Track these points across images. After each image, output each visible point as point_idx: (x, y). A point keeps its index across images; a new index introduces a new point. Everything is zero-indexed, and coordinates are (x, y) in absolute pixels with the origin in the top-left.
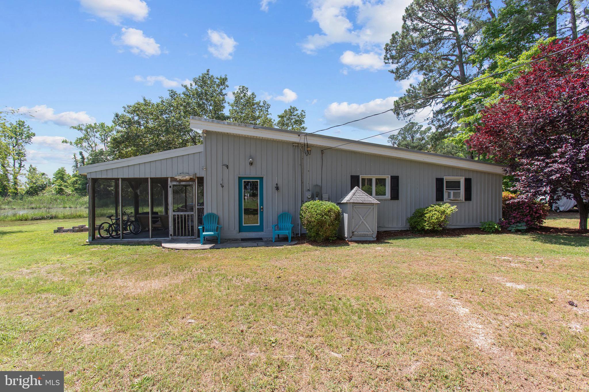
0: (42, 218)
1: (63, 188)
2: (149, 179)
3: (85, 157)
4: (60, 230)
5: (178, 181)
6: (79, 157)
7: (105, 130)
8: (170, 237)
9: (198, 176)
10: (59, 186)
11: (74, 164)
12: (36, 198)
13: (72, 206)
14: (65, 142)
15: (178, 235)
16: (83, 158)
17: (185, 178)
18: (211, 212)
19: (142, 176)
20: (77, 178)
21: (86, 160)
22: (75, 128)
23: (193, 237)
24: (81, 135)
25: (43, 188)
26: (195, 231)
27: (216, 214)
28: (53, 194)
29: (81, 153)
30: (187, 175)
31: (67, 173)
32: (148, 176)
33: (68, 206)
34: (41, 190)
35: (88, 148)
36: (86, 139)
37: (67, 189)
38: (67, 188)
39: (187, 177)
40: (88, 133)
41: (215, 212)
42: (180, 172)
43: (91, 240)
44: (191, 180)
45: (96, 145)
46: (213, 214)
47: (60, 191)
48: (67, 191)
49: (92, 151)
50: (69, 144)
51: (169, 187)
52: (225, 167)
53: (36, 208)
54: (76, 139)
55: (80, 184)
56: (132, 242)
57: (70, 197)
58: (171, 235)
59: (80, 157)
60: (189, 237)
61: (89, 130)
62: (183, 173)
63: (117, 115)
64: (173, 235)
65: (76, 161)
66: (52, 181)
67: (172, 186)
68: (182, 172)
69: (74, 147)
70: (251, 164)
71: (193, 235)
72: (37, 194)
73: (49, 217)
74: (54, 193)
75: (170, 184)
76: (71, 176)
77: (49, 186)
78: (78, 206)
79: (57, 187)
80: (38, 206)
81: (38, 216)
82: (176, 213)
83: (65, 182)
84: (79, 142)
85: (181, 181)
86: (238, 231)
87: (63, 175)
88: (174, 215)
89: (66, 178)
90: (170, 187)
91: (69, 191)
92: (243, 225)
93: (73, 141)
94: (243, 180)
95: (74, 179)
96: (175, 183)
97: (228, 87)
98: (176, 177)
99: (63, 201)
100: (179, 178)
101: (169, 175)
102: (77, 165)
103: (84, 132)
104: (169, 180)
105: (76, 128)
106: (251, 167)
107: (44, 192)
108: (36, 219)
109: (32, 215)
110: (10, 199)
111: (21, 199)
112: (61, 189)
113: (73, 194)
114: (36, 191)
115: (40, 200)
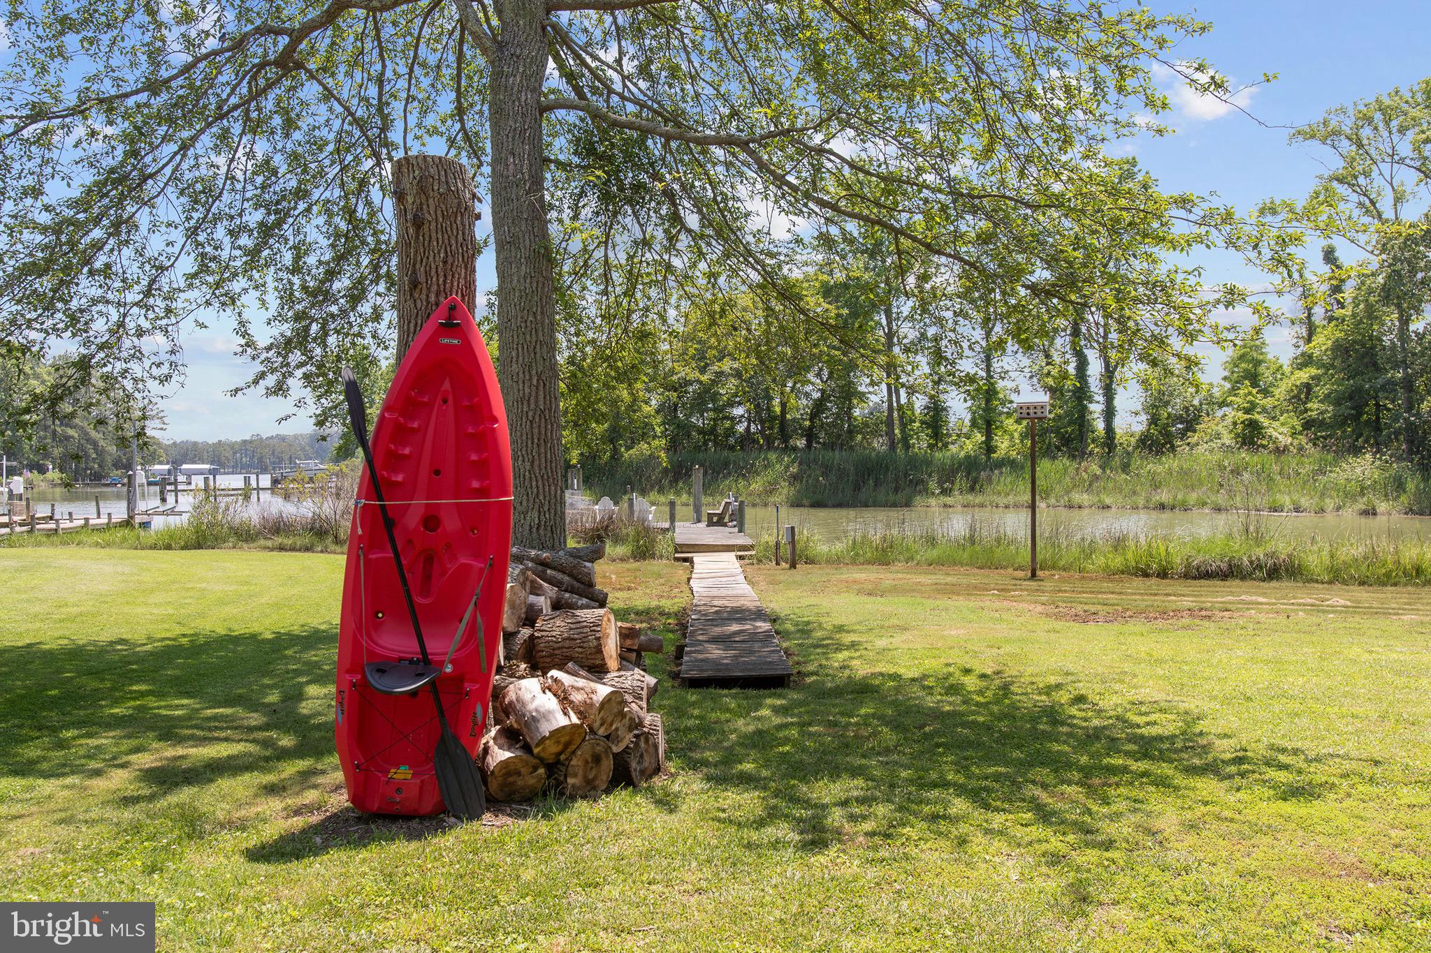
0: (1231, 572)
1: (1262, 419)
10: (1247, 411)
11: (1299, 311)
12: (1170, 463)
13: (1304, 502)
16: (1338, 275)
20: (1313, 371)
21: (1351, 284)
22: (1306, 133)
25: (1190, 421)
28: (1227, 449)
29: (1329, 256)
31: (1270, 357)
33: (1286, 500)
34: (1183, 434)
35: (1364, 221)
36: (1349, 177)
37: (1276, 424)
38: (1274, 418)
47: (1250, 435)
48: (1275, 434)
49: (1385, 228)
53: (1173, 508)
54: (1311, 185)
55: (1326, 400)
57: (1292, 461)
65: (1308, 297)
66: (1217, 392)
72: (1173, 448)
73: (1260, 567)
74: (1228, 442)
76: (1287, 369)
77: (1208, 415)
78: (1330, 504)
79: (1241, 416)
80: (1180, 497)
81: (1213, 558)
83: (1266, 392)
87: (1258, 363)
89: (1266, 374)
91: (1280, 431)
95: (1304, 376)
99: (1263, 476)
102: (1310, 316)
105: (1313, 137)
107: (1194, 439)
108: (1201, 574)
109: (1187, 551)
110: (1095, 468)
111: (1125, 468)
112: (1253, 426)
113: (1301, 449)
114: (1169, 437)
115: (1185, 473)
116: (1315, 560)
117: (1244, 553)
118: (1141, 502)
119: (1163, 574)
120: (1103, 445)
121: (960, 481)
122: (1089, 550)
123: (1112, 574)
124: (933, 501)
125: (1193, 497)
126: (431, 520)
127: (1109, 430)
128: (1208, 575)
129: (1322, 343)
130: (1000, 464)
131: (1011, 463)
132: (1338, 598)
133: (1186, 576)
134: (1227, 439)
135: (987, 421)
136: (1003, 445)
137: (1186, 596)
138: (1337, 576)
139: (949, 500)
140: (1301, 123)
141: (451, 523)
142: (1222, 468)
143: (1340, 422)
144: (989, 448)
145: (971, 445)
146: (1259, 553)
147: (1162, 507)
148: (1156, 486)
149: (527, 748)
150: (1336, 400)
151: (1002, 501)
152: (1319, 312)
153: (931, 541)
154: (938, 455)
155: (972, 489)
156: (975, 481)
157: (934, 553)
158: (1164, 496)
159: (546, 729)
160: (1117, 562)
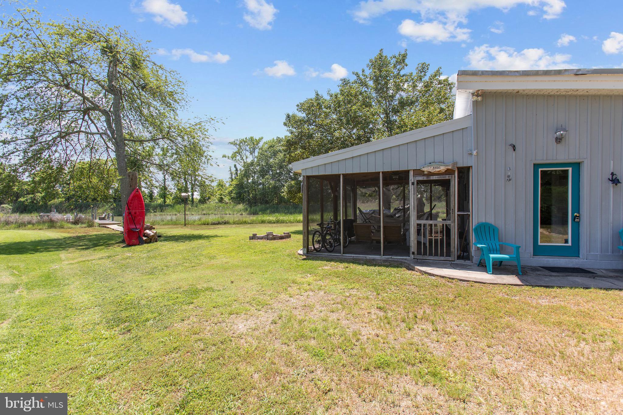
0: (219, 223)
1: (223, 197)
2: (381, 174)
3: (238, 169)
4: (254, 237)
5: (424, 175)
6: (233, 169)
7: (253, 143)
8: (412, 256)
9: (460, 165)
10: (220, 195)
11: (230, 176)
12: (205, 205)
13: (231, 213)
14: (224, 156)
15: (425, 254)
16: (237, 170)
17: (438, 170)
18: (484, 221)
19: (372, 170)
20: (233, 188)
21: (239, 172)
22: (231, 143)
23: (450, 259)
24: (235, 149)
26: (452, 249)
27: (493, 223)
28: (216, 203)
29: (235, 166)
30: (442, 165)
31: (225, 184)
32: (380, 169)
34: (208, 200)
35: (241, 161)
36: (239, 152)
38: (225, 197)
39: (443, 169)
40: (240, 147)
41: (491, 220)
42: (429, 159)
43: (305, 252)
44: (449, 172)
45: (247, 158)
46: (489, 224)
47: (221, 200)
49: (244, 163)
50: (227, 158)
51: (410, 184)
52: (511, 149)
54: (232, 153)
55: (235, 193)
56: (360, 260)
57: (229, 205)
58: (413, 253)
59: (235, 169)
60: (442, 258)
61: (241, 144)
62: (434, 162)
63: (288, 116)
64: (416, 253)
65: (231, 174)
67: (416, 183)
68: (432, 160)
69: (230, 161)
70: (559, 140)
71: (448, 255)
72: (206, 203)
75: (412, 179)
76: (228, 187)
78: (235, 213)
80: (208, 212)
81: (216, 221)
82: (422, 222)
83: (224, 192)
84: (234, 156)
85: (430, 174)
86: (532, 254)
87: (222, 186)
88: (419, 225)
89: (224, 188)
90: (413, 184)
91: (226, 199)
92: (539, 244)
93: (230, 155)
94: (540, 170)
95: (231, 189)
96: (421, 178)
97: (406, 65)
98: (423, 169)
99: (223, 208)
100: (426, 169)
101: (412, 166)
103: (238, 146)
104: (411, 173)
106: (559, 145)
107: (210, 200)
108: (214, 224)
109: (212, 220)
110: (190, 207)
111: (196, 206)
112: (222, 198)
113: (230, 203)
114: (205, 200)
115: (208, 208)
116: (231, 221)
117: (221, 220)
118: (200, 213)
119: (208, 224)
120: (191, 202)
121: (158, 209)
122: (195, 221)
123: (199, 225)
124: (152, 214)
125: (210, 212)
126: (135, 213)
127: (193, 198)
128: (215, 224)
129: (234, 183)
130: (168, 205)
131: (171, 205)
132: (234, 226)
133: (212, 224)
134: (217, 201)
135: (164, 196)
136: (168, 201)
137: (212, 227)
138: (234, 223)
139: (156, 214)
140: (231, 141)
141: (138, 213)
142: (216, 206)
143: (237, 198)
144: (165, 202)
145: (160, 201)
146: (223, 220)
147: (204, 214)
148: (203, 210)
149: (148, 237)
150: (236, 194)
151: (169, 214)
152: (233, 177)
153: (163, 221)
154: (153, 203)
155: (161, 211)
156: (162, 209)
157: (164, 223)
158: (205, 212)
159: (151, 235)
160: (200, 223)
